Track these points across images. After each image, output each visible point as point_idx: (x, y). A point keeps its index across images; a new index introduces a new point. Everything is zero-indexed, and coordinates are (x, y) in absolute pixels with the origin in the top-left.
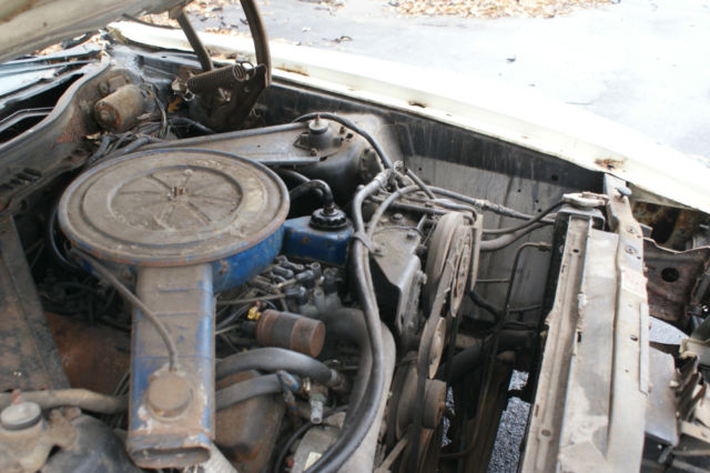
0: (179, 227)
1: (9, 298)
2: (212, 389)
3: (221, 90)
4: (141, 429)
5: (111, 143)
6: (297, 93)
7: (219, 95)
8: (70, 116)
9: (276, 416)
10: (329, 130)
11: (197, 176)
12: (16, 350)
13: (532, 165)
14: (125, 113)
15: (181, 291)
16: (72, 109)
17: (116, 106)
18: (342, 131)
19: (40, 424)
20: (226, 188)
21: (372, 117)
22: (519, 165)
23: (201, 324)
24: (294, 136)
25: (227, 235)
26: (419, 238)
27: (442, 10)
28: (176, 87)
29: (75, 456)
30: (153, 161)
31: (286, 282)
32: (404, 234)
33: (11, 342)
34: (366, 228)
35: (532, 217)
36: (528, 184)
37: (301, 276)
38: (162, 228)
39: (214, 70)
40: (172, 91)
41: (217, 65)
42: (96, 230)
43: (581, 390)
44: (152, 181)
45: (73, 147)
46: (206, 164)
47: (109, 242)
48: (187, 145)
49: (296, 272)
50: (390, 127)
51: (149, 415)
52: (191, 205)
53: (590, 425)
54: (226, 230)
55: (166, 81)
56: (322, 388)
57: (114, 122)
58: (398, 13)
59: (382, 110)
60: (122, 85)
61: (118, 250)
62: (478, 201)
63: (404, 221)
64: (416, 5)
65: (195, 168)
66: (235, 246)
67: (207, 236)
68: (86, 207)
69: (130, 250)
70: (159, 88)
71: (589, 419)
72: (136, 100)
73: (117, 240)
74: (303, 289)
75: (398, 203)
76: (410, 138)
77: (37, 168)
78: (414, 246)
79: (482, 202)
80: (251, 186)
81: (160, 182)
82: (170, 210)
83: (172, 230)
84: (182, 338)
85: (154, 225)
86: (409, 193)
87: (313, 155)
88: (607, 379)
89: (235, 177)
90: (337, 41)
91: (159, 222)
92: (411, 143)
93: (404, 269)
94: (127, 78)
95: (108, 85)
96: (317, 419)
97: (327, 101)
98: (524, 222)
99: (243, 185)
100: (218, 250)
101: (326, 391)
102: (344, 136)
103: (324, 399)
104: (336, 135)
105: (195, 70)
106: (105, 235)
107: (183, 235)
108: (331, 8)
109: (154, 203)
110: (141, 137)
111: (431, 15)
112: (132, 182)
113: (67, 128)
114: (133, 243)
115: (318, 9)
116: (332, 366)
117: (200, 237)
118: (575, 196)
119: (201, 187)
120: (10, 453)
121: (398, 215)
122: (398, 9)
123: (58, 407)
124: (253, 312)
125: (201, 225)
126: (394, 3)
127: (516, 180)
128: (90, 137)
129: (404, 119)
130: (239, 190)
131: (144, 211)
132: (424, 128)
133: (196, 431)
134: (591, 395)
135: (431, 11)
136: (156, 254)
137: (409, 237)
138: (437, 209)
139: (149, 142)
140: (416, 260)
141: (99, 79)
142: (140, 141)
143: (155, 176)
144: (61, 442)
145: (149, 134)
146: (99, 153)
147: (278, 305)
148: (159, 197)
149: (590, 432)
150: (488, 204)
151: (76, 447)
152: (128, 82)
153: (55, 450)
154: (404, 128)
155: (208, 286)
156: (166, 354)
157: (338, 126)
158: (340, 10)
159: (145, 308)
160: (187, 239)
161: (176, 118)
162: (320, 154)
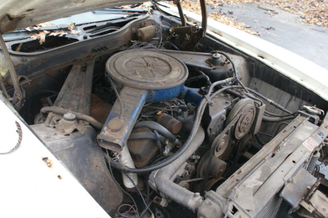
0: (143, 76)
1: (83, 85)
2: (131, 130)
3: (187, 35)
4: (103, 133)
5: (137, 45)
6: (215, 42)
7: (186, 37)
8: (126, 32)
9: (155, 151)
10: (221, 58)
11: (159, 62)
12: (78, 101)
13: (302, 92)
14: (147, 35)
15: (134, 96)
16: (128, 30)
17: (144, 32)
18: (226, 61)
19: (75, 121)
20: (167, 68)
21: (241, 58)
22: (296, 91)
23: (136, 108)
24: (207, 58)
25: (158, 83)
26: (230, 104)
27: (325, 24)
28: (171, 30)
29: (80, 134)
30: (146, 53)
31: (175, 106)
32: (225, 101)
33: (78, 98)
34: (211, 95)
35: (291, 113)
36: (299, 100)
37: (181, 106)
38: (137, 75)
39: (186, 26)
40: (169, 32)
41: (188, 25)
42: (116, 70)
43: (261, 172)
44: (142, 60)
45: (125, 43)
46: (164, 59)
47: (118, 75)
48: (164, 51)
49: (181, 104)
50: (247, 64)
51: (107, 130)
52: (151, 70)
53: (256, 183)
54: (158, 81)
55: (168, 27)
56: (172, 144)
57: (142, 37)
58: (303, 22)
59: (246, 56)
60: (150, 25)
61: (120, 78)
62: (269, 100)
63: (230, 97)
64: (313, 19)
65: (159, 59)
66: (158, 87)
67: (151, 81)
68: (116, 63)
69: (123, 79)
70: (165, 29)
71: (256, 181)
72: (152, 32)
73: (121, 75)
74: (180, 110)
75: (230, 90)
76: (254, 70)
77: (108, 47)
78: (226, 106)
79: (271, 101)
80: (175, 69)
81: (145, 60)
82: (143, 70)
83: (140, 76)
84: (127, 110)
85: (135, 74)
86: (238, 88)
87: (211, 66)
88: (272, 171)
89: (172, 65)
90: (268, 29)
91: (137, 73)
92: (254, 72)
93: (217, 112)
94: (153, 23)
95: (145, 24)
96: (165, 153)
97: (225, 48)
98: (288, 114)
99: (173, 69)
100: (152, 86)
101: (173, 146)
102: (226, 63)
103: (171, 149)
104: (223, 61)
105: (179, 25)
106: (118, 72)
107: (143, 79)
108: (271, 14)
109: (139, 66)
110: (150, 45)
111: (318, 26)
112: (136, 58)
113: (124, 36)
114: (125, 77)
115: (266, 13)
116: (178, 138)
117: (148, 81)
118: (309, 108)
119: (158, 66)
120: (63, 126)
121: (229, 95)
122: (304, 20)
123: (83, 120)
124: (160, 112)
125: (151, 77)
126: (303, 17)
127: (294, 97)
128: (132, 41)
129: (253, 61)
130: (171, 70)
131: (134, 68)
132: (260, 67)
133: (119, 139)
134: (263, 174)
135: (320, 24)
136: (131, 82)
137: (227, 103)
138: (244, 96)
139: (152, 48)
140: (225, 110)
141: (142, 21)
142: (148, 46)
143: (145, 58)
144: (79, 129)
145: (154, 45)
146: (131, 47)
147: (169, 113)
148: (142, 65)
149: (254, 185)
150: (273, 102)
151: (83, 132)
152: (153, 24)
153: (76, 130)
154: (253, 65)
155: (144, 97)
156: (120, 113)
157: (225, 58)
158: (276, 16)
159: (120, 98)
160: (144, 81)
161: (168, 42)
162: (214, 67)
